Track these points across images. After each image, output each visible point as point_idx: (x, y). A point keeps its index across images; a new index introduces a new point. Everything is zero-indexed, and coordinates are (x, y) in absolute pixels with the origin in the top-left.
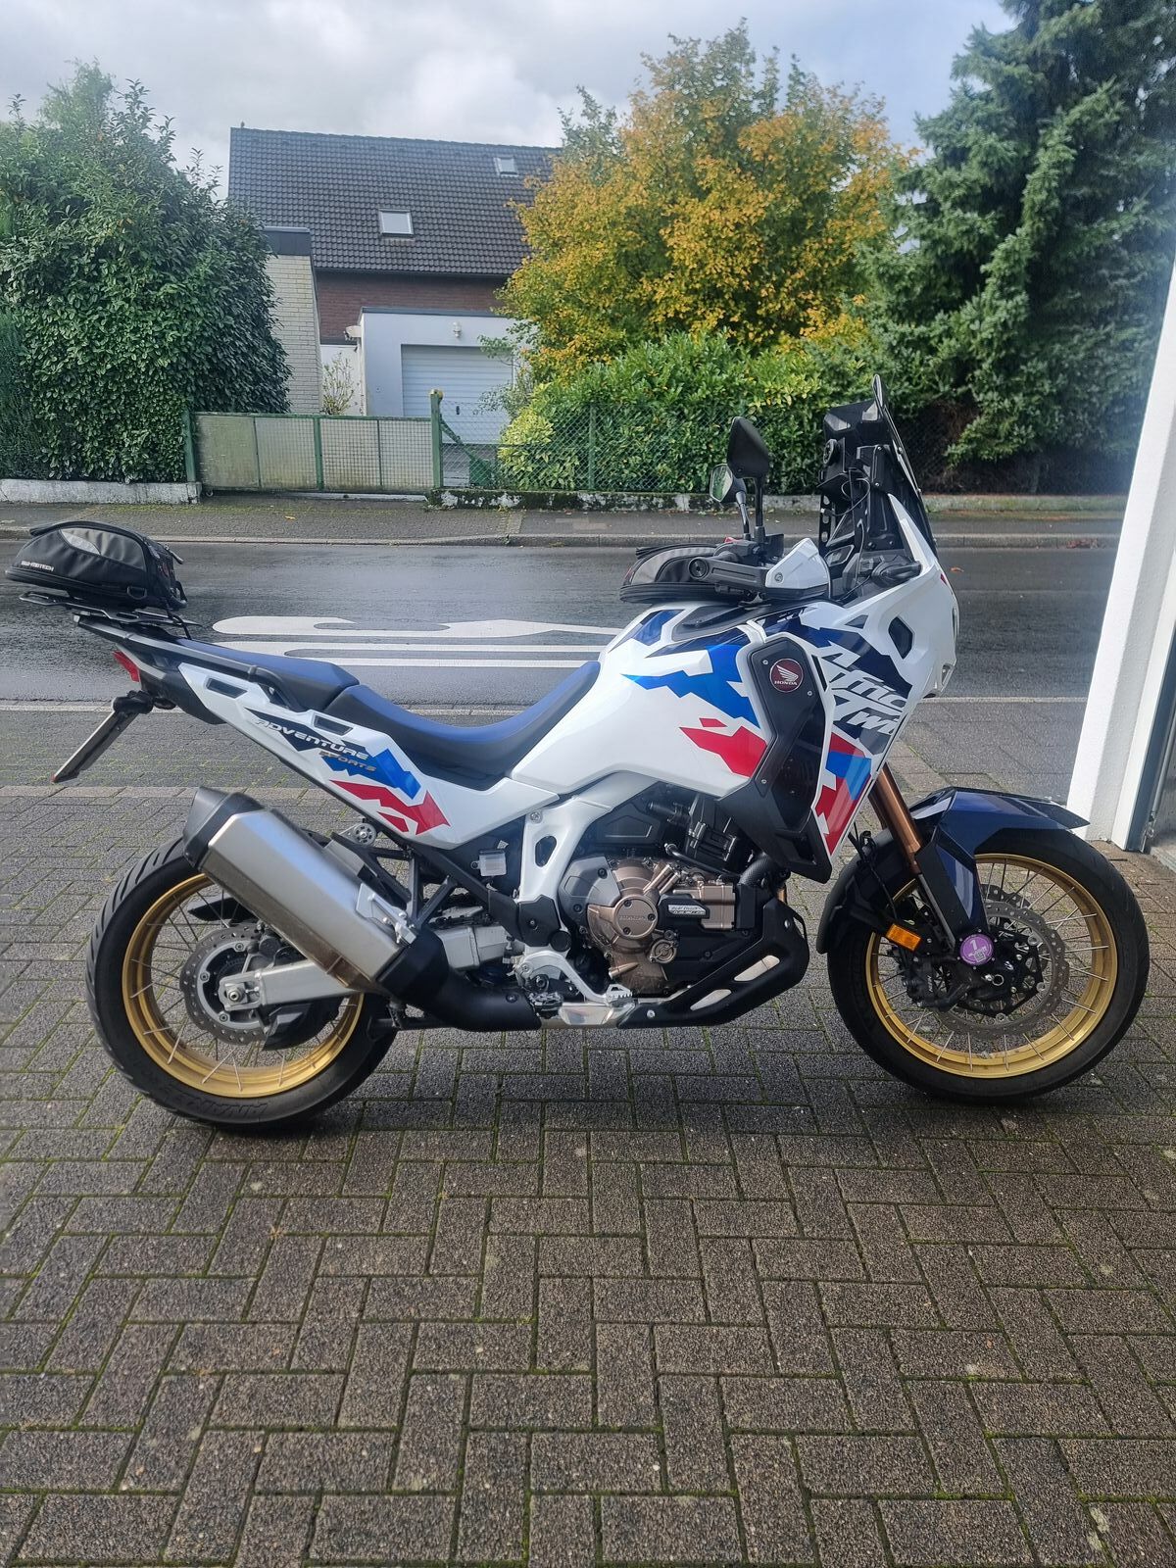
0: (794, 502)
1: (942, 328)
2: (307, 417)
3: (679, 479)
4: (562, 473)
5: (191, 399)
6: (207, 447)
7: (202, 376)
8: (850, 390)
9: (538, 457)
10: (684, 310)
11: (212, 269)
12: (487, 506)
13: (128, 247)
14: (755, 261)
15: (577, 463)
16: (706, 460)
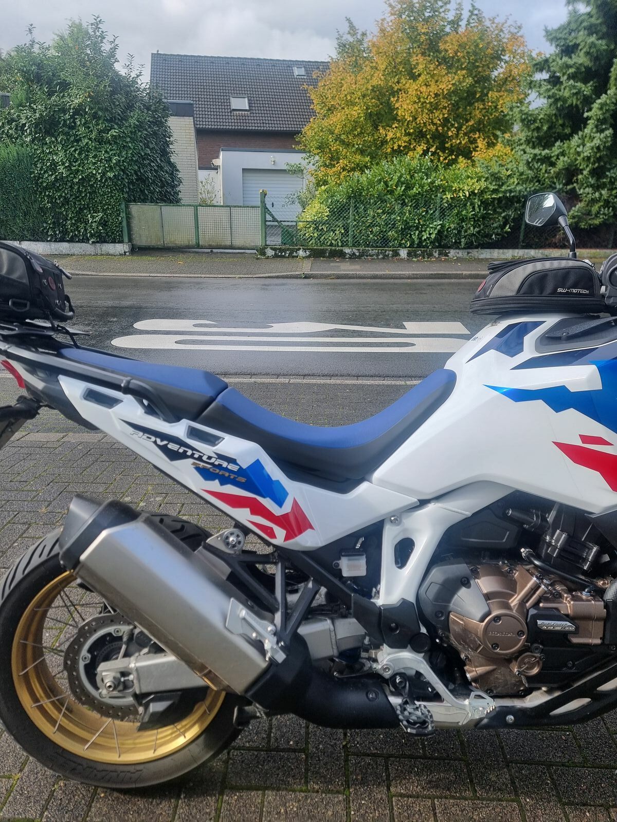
0: (468, 253)
1: (559, 151)
2: (190, 205)
3: (401, 240)
4: (334, 236)
5: (126, 196)
6: (135, 223)
7: (132, 183)
8: (503, 187)
9: (320, 228)
10: (403, 145)
11: (138, 121)
12: (291, 256)
13: (91, 109)
14: (446, 116)
15: (343, 231)
16: (417, 229)
